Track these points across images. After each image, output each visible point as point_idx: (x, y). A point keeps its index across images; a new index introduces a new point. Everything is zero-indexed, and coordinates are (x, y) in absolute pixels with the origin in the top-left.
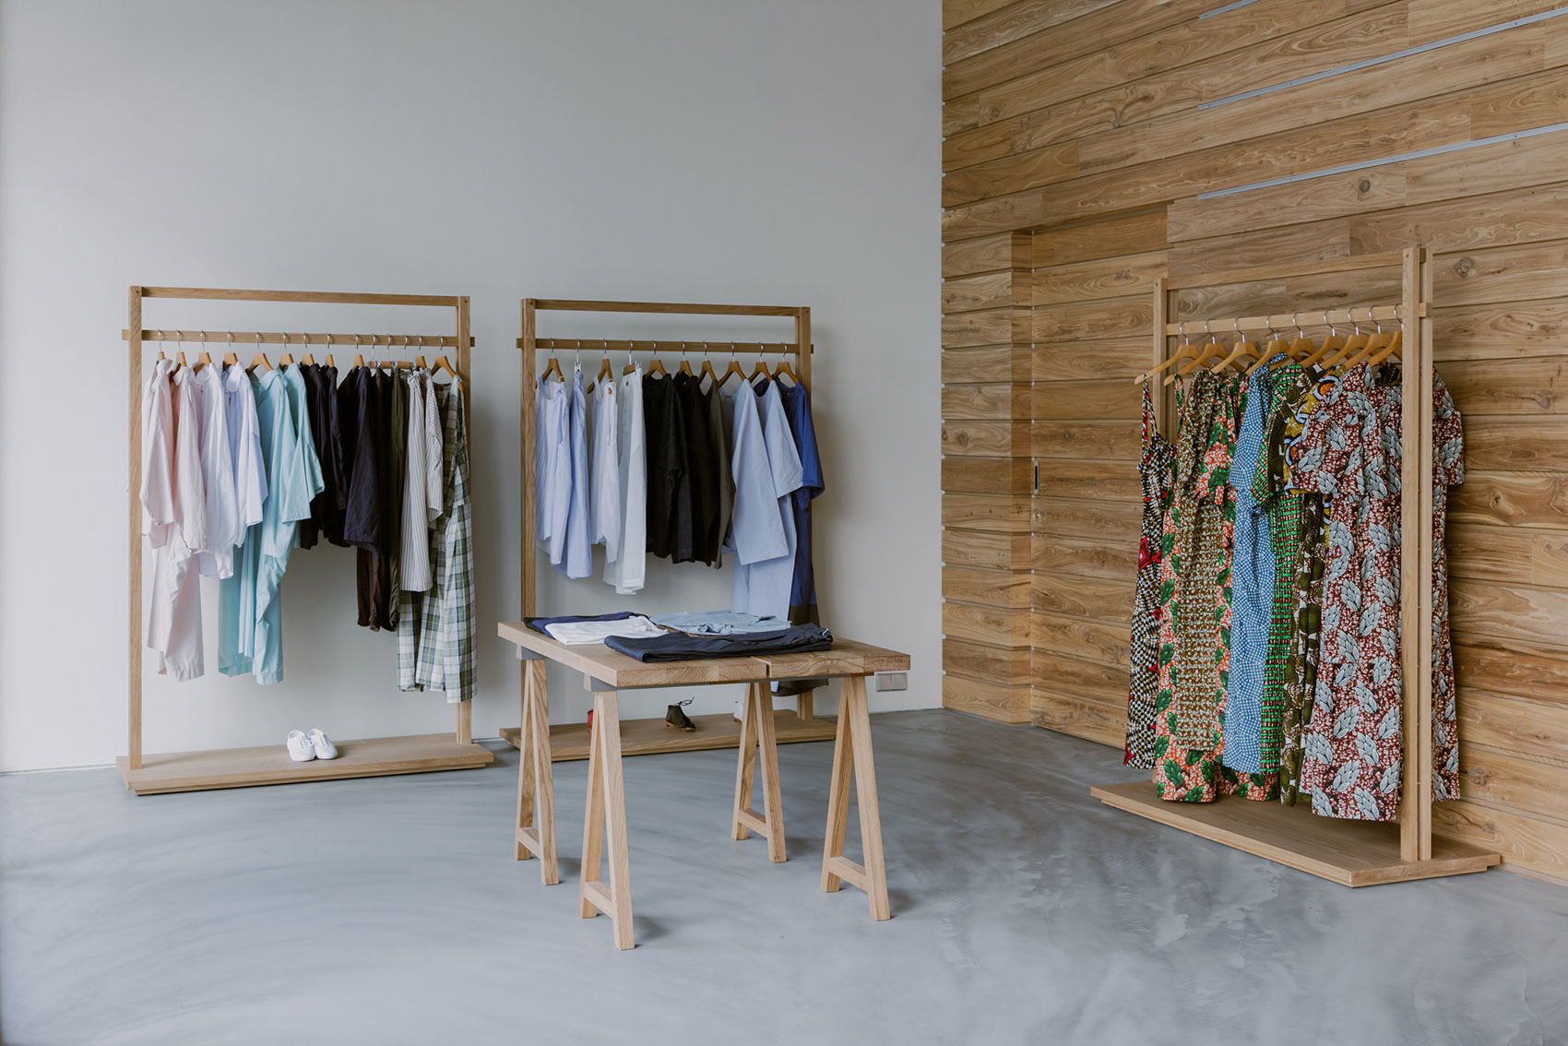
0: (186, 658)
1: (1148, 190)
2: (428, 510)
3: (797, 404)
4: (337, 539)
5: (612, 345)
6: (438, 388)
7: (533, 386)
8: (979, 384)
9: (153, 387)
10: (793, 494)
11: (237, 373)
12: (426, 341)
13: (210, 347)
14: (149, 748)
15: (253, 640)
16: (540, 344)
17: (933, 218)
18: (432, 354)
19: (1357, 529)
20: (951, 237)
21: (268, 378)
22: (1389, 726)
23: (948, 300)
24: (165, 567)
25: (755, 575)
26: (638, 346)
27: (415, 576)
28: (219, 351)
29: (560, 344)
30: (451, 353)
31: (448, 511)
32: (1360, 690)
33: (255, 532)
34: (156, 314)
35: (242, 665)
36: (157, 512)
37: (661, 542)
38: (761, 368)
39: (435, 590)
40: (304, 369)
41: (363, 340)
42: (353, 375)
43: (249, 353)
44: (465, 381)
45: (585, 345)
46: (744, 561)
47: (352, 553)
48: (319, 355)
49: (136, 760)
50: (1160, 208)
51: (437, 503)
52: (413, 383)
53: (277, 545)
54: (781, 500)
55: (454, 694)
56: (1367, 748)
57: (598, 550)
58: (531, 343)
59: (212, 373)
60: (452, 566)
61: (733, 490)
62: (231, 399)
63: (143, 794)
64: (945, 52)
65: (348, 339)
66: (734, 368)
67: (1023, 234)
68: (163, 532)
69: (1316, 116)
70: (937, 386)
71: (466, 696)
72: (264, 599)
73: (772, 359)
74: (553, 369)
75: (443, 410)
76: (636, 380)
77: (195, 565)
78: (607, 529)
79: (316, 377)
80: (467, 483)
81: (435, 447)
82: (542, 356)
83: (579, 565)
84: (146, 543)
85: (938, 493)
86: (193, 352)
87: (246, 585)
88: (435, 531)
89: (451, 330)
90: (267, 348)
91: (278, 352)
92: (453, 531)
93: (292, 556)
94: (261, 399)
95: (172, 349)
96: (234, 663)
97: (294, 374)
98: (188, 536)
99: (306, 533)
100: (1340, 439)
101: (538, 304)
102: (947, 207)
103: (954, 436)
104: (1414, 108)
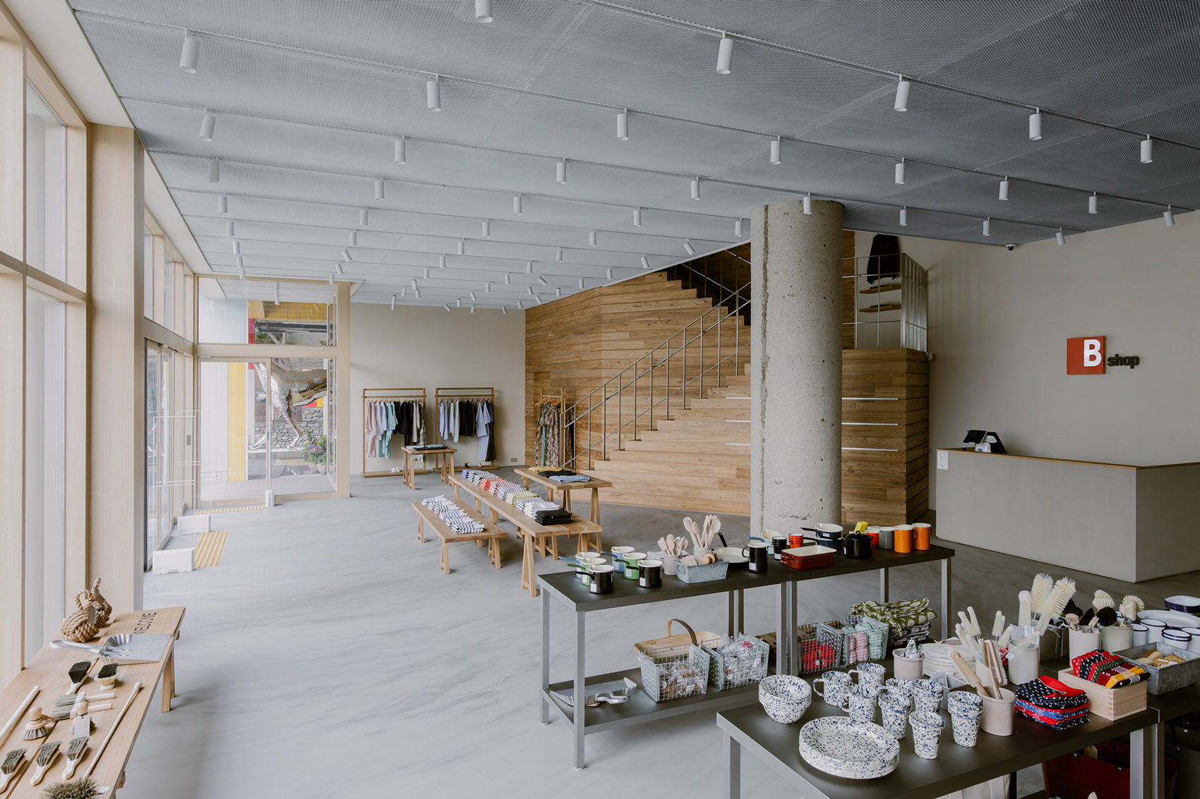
0: (373, 454)
1: (548, 369)
2: (417, 428)
3: (491, 406)
4: (400, 433)
5: (454, 396)
6: (419, 405)
7: (438, 404)
8: (530, 401)
9: (367, 407)
10: (489, 424)
11: (382, 403)
12: (417, 396)
13: (377, 399)
14: (366, 471)
15: (385, 451)
16: (439, 396)
17: (524, 368)
18: (418, 399)
19: (553, 430)
20: (527, 371)
21: (388, 404)
22: (557, 460)
23: (526, 384)
24: (369, 438)
25: (482, 439)
26: (459, 396)
27: (415, 440)
28: (379, 400)
29: (443, 396)
30: (422, 398)
31: (421, 427)
32: (554, 455)
33: (385, 432)
34: (367, 394)
35: (383, 455)
36: (368, 429)
37: (462, 433)
38: (484, 399)
39: (419, 441)
40: (394, 402)
41: (405, 397)
42: (404, 403)
43: (384, 400)
44: (424, 405)
45: (448, 396)
46: (479, 436)
47: (403, 435)
48: (397, 400)
49: (364, 472)
50: (549, 372)
51: (419, 426)
52: (414, 404)
53: (389, 434)
54: (486, 425)
55: (422, 460)
56: (554, 463)
57: (450, 435)
58: (437, 396)
59: (378, 404)
60: (421, 437)
61: (476, 423)
62: (381, 408)
63: (366, 477)
64: (526, 334)
65: (402, 397)
66: (478, 400)
67: (536, 373)
68: (369, 432)
69: (564, 361)
70: (524, 401)
71: (424, 461)
72: (387, 444)
73: (486, 398)
74: (442, 401)
75: (420, 409)
76: (458, 402)
77: (375, 437)
78: (451, 431)
79: (397, 404)
80: (425, 423)
81: (418, 416)
82: (440, 398)
83: (446, 437)
84: (366, 434)
85: (524, 422)
86: (374, 400)
87: (384, 441)
88: (418, 432)
89: (422, 395)
90: (388, 399)
91: (389, 399)
92: (422, 431)
93: (392, 436)
94: (386, 408)
95: (370, 399)
96: (382, 455)
97: (392, 403)
98: (373, 433)
99: (394, 432)
100: (551, 416)
101: (439, 389)
102: (526, 366)
103: (527, 412)
104: (572, 362)
